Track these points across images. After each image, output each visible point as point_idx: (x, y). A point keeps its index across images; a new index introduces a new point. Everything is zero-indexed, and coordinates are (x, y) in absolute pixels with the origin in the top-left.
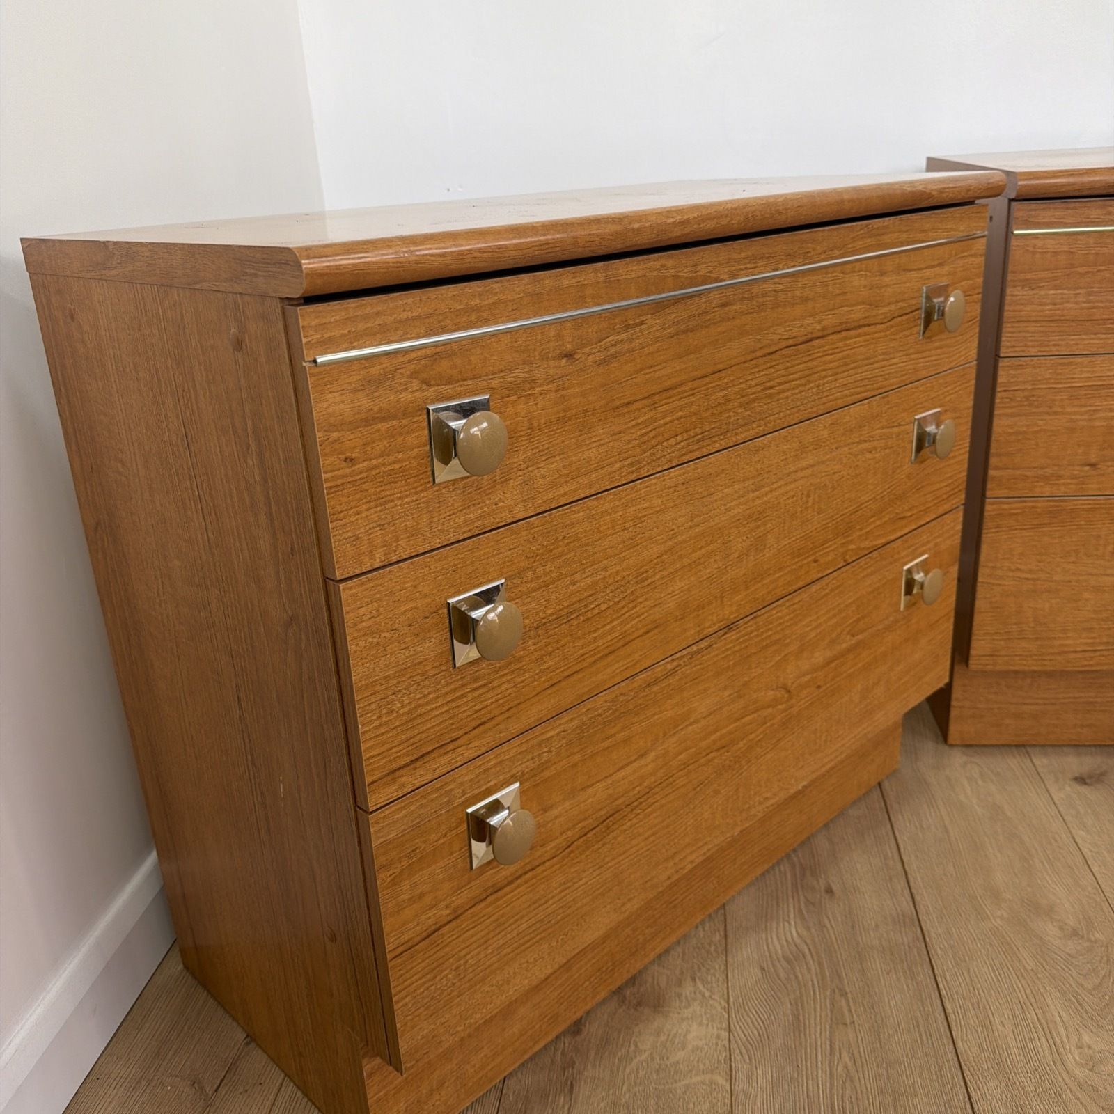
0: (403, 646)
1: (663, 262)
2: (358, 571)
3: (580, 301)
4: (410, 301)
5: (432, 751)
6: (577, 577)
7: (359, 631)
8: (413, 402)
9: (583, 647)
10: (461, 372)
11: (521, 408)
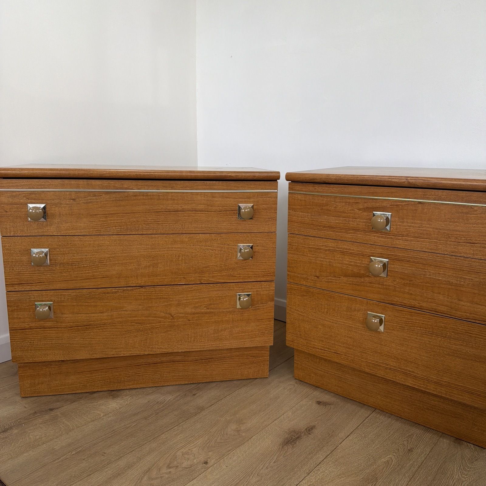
0: (17, 256)
1: (109, 182)
2: (6, 235)
3: (78, 187)
4: (24, 181)
5: (25, 283)
6: (75, 255)
7: (5, 248)
8: (24, 202)
9: (77, 274)
10: (38, 198)
11: (57, 209)
